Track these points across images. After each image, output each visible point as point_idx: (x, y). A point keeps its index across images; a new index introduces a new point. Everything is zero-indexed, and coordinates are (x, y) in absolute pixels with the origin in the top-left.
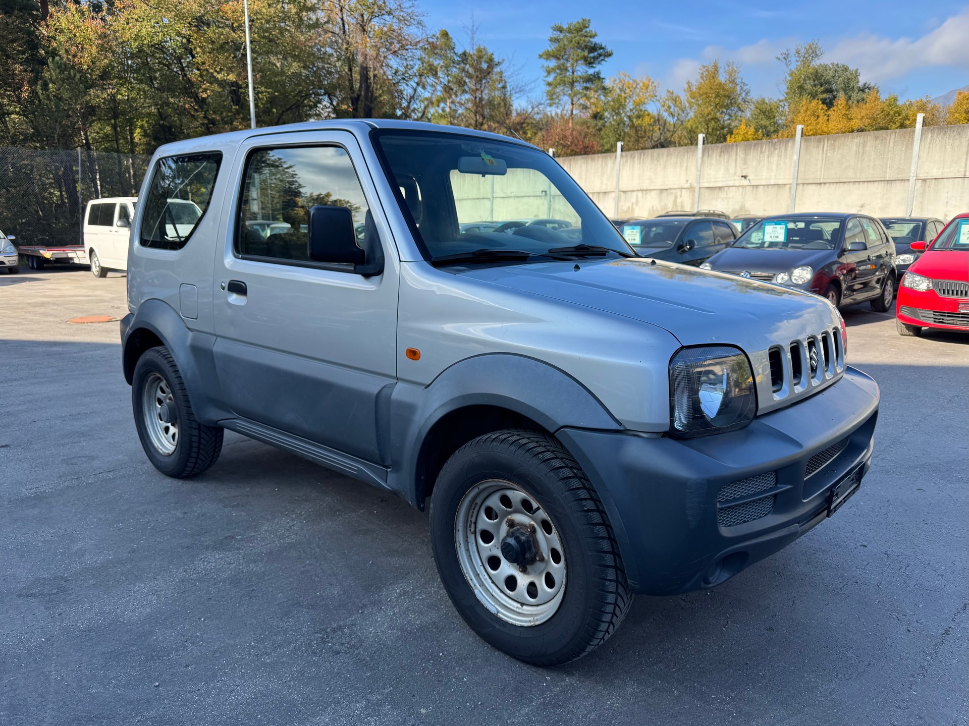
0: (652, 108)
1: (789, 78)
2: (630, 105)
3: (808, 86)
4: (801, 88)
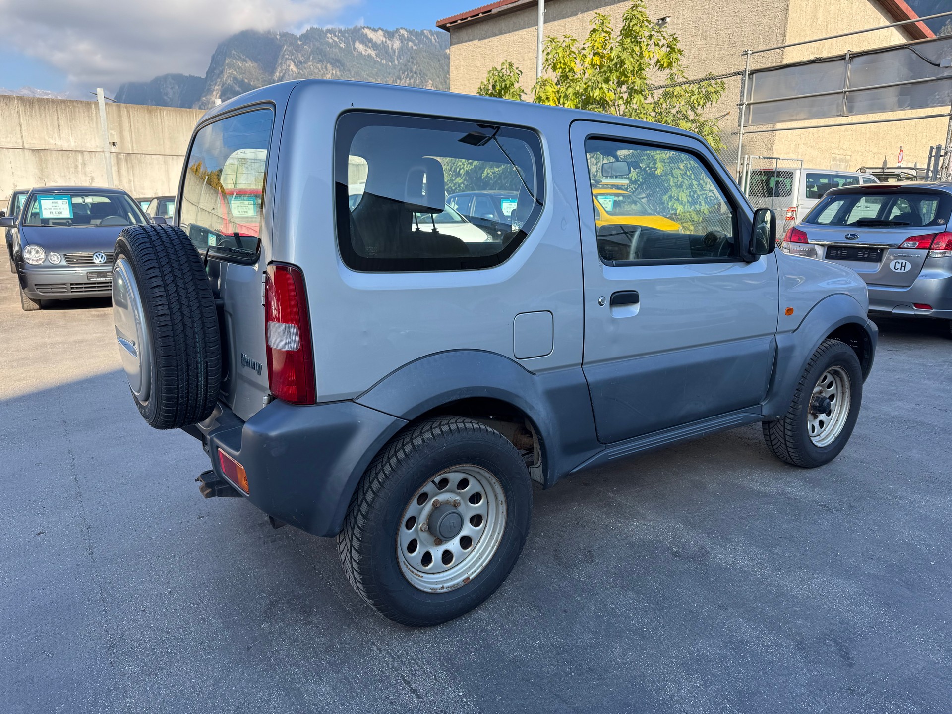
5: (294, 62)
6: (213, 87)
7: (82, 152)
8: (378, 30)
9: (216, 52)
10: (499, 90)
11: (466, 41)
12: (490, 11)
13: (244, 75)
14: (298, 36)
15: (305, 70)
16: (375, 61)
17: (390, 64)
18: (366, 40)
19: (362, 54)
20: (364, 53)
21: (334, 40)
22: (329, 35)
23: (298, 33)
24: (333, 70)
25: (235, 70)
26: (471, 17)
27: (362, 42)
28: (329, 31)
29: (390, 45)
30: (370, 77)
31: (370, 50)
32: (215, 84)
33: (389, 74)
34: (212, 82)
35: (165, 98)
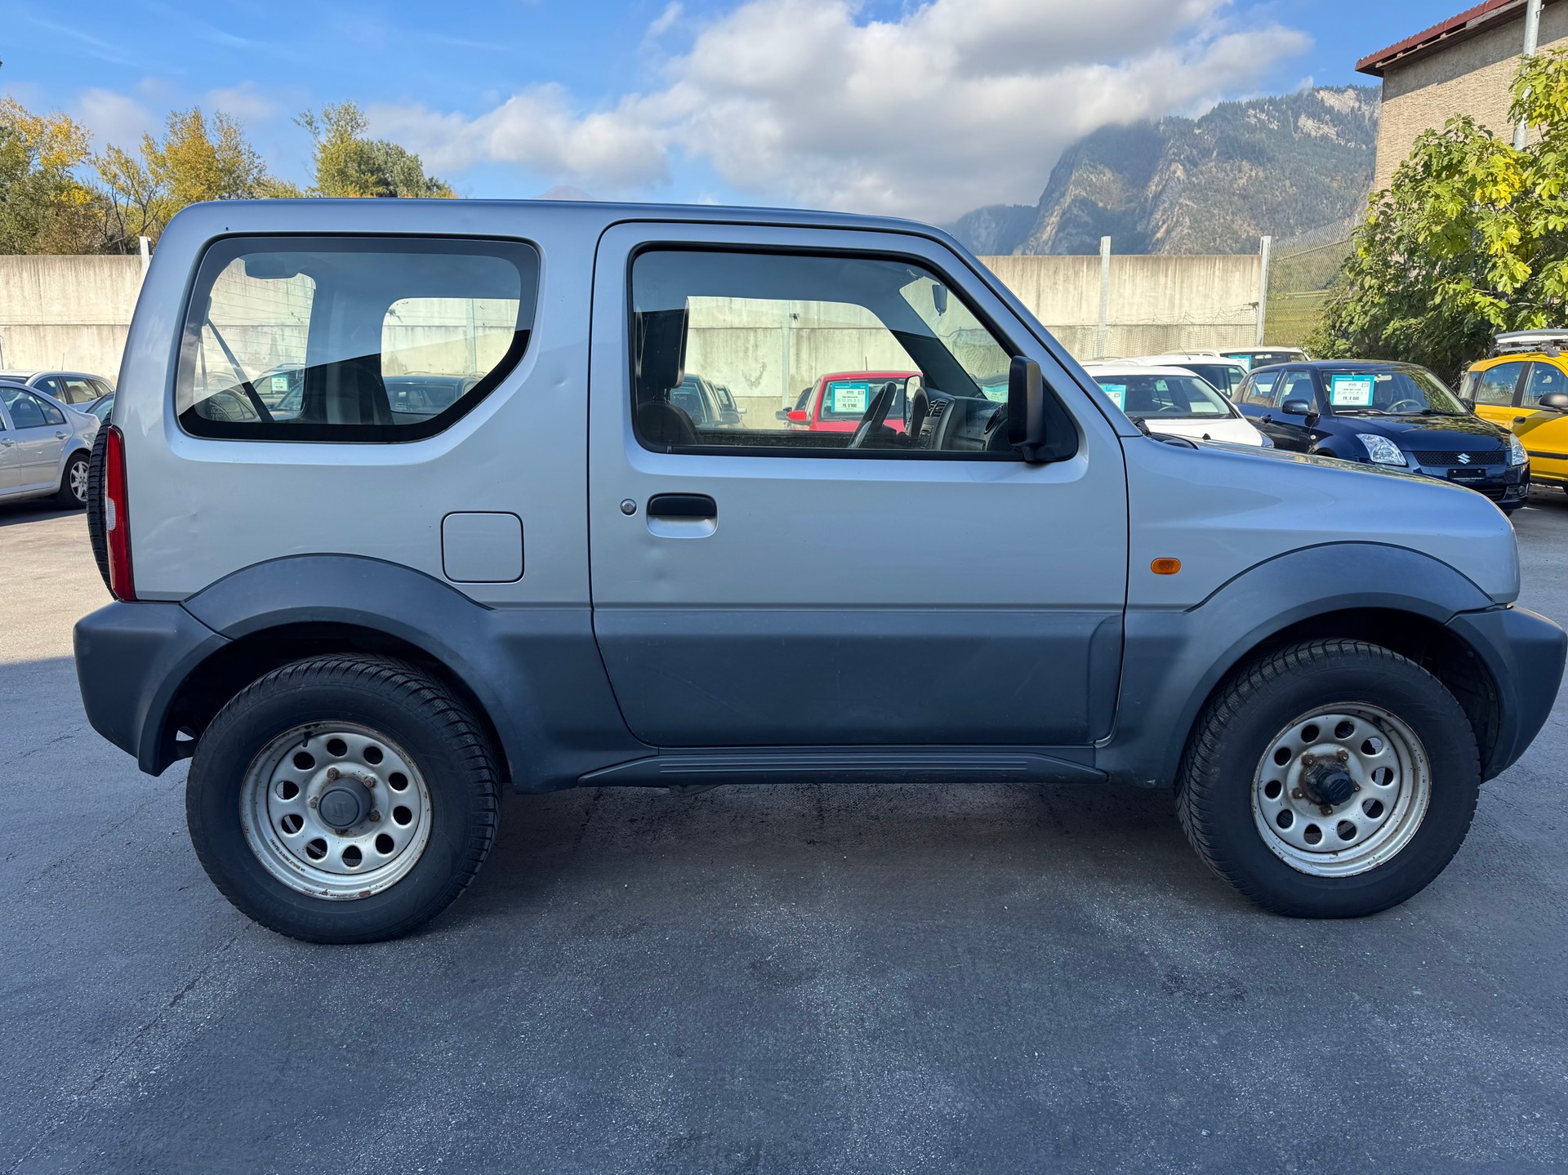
0: (83, 174)
1: (319, 156)
2: (36, 165)
3: (352, 171)
4: (342, 173)
5: (1183, 165)
6: (1047, 220)
7: (755, 329)
8: (1346, 91)
9: (1059, 163)
10: (1436, 171)
11: (1413, 90)
12: (1464, 25)
13: (1098, 196)
14: (1196, 121)
15: (1201, 177)
16: (1333, 145)
17: (1364, 146)
18: (1319, 111)
19: (1310, 135)
20: (1313, 133)
21: (1259, 119)
22: (1251, 112)
23: (1195, 116)
24: (1251, 170)
25: (1085, 189)
26: (1424, 43)
27: (1310, 116)
28: (1251, 105)
29: (1367, 113)
30: (1321, 174)
31: (1326, 128)
32: (1052, 214)
33: (1360, 166)
34: (1047, 211)
35: (975, 243)
